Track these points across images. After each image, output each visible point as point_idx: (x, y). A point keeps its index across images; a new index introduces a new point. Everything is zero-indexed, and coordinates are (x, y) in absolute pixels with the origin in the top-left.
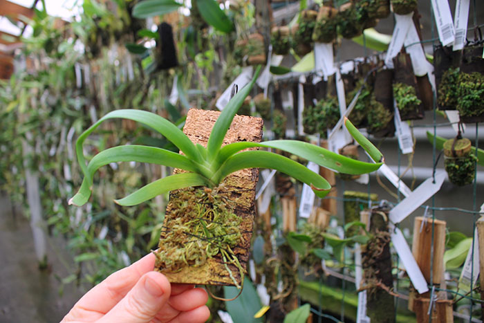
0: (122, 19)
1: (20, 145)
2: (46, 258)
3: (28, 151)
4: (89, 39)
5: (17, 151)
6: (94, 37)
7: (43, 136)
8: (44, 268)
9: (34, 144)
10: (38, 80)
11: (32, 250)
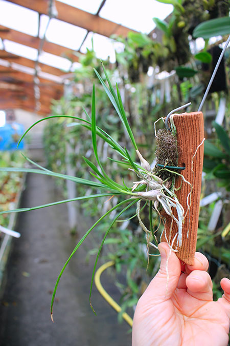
0: (168, 47)
1: (64, 146)
2: (76, 227)
3: (69, 151)
4: (131, 67)
5: (61, 151)
6: (136, 64)
7: (83, 142)
8: (74, 235)
9: (74, 147)
10: (82, 100)
11: (67, 219)
